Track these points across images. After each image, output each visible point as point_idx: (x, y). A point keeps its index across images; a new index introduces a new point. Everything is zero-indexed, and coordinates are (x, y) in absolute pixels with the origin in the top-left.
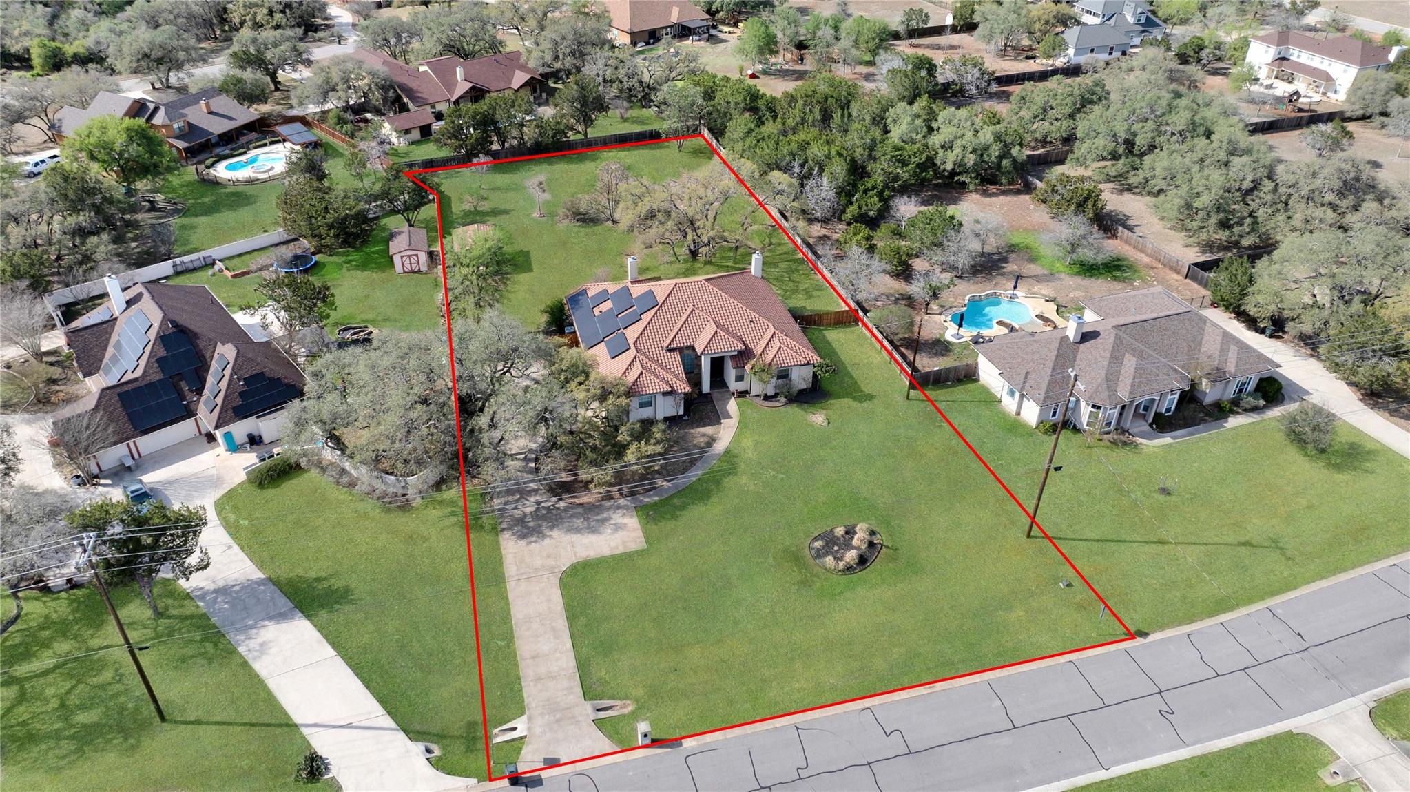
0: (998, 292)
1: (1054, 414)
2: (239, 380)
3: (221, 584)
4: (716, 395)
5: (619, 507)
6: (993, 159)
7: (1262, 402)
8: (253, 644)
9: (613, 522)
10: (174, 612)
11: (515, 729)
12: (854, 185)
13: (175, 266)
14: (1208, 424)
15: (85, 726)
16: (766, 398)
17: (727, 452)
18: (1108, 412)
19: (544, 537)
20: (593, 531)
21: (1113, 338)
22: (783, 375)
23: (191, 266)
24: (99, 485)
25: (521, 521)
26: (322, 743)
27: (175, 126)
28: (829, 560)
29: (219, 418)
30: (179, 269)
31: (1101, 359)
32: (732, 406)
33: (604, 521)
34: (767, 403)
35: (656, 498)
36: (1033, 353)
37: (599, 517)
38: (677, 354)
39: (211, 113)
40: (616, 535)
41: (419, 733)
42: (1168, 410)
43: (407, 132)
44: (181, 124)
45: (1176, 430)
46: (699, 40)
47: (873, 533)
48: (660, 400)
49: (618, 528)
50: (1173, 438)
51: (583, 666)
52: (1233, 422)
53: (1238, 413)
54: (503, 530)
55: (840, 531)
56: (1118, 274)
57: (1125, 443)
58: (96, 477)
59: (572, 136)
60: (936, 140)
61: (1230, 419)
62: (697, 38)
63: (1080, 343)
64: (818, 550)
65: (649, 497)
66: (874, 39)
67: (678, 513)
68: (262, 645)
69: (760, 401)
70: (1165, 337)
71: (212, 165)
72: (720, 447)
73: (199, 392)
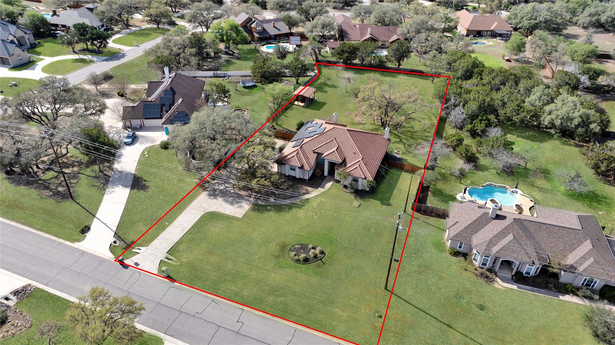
0: (507, 187)
1: (460, 247)
2: (177, 111)
3: (123, 170)
4: (327, 178)
5: (248, 201)
6: (573, 126)
7: (597, 297)
8: (111, 190)
9: (241, 204)
10: (105, 172)
11: (140, 249)
12: (477, 116)
13: (214, 74)
14: (550, 292)
15: (58, 191)
16: (345, 187)
17: (308, 199)
18: (484, 257)
19: (216, 198)
20: (232, 204)
21: (509, 223)
22: (356, 180)
23: (219, 75)
24: (128, 130)
25: (215, 190)
26: (95, 225)
27: (258, 29)
28: (293, 254)
29: (165, 121)
30: (215, 75)
31: (495, 230)
32: (329, 185)
33: (238, 202)
34: (344, 189)
35: (264, 203)
36: (468, 214)
37: (238, 201)
38: (316, 155)
39: (274, 27)
40: (237, 209)
41: (119, 236)
42: (528, 273)
43: (333, 49)
44: (260, 28)
45: (526, 285)
46: (502, 40)
47: (322, 253)
48: (297, 169)
49: (240, 206)
50: (518, 287)
51: (178, 243)
52: (568, 298)
53: (577, 295)
54: (207, 190)
55: (310, 246)
56: (595, 204)
57: (487, 277)
58: (129, 128)
59: (389, 65)
60: (547, 108)
61: (567, 296)
62: (501, 38)
63: (494, 219)
64: (295, 248)
65: (262, 202)
66: (583, 55)
67: (265, 212)
68: (112, 191)
69: (342, 187)
70: (552, 237)
71: (263, 45)
72: (307, 196)
73: (167, 112)
